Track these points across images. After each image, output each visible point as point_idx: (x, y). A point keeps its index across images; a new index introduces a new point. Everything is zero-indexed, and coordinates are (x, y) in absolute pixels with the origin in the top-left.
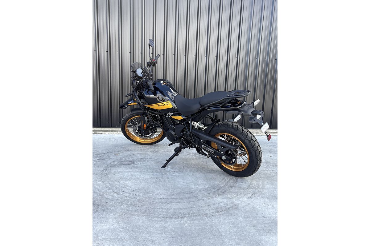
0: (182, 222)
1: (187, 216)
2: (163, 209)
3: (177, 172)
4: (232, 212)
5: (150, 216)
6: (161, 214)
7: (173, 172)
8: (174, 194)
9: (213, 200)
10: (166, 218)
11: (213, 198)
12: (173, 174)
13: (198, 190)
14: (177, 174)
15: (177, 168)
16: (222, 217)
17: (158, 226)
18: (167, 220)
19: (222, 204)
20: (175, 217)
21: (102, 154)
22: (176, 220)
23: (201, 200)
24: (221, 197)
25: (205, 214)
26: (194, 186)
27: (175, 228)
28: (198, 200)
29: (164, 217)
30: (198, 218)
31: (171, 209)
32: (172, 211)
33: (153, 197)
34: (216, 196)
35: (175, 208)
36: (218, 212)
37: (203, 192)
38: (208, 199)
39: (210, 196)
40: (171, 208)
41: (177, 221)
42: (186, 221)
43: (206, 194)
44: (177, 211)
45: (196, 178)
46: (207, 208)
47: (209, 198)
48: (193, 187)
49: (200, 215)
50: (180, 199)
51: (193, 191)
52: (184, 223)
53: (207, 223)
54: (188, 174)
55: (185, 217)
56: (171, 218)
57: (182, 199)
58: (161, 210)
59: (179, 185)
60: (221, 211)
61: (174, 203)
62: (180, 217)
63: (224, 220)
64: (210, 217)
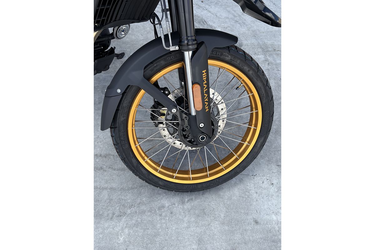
1: (129, 211)
20: (108, 215)
22: (106, 225)
30: (146, 217)
31: (106, 189)
32: (106, 197)
35: (114, 185)
40: (106, 185)
41: (108, 228)
42: (122, 229)
53: (157, 235)
55: (125, 213)
61: (115, 170)
62: (117, 214)
63: (188, 227)
64: (166, 216)
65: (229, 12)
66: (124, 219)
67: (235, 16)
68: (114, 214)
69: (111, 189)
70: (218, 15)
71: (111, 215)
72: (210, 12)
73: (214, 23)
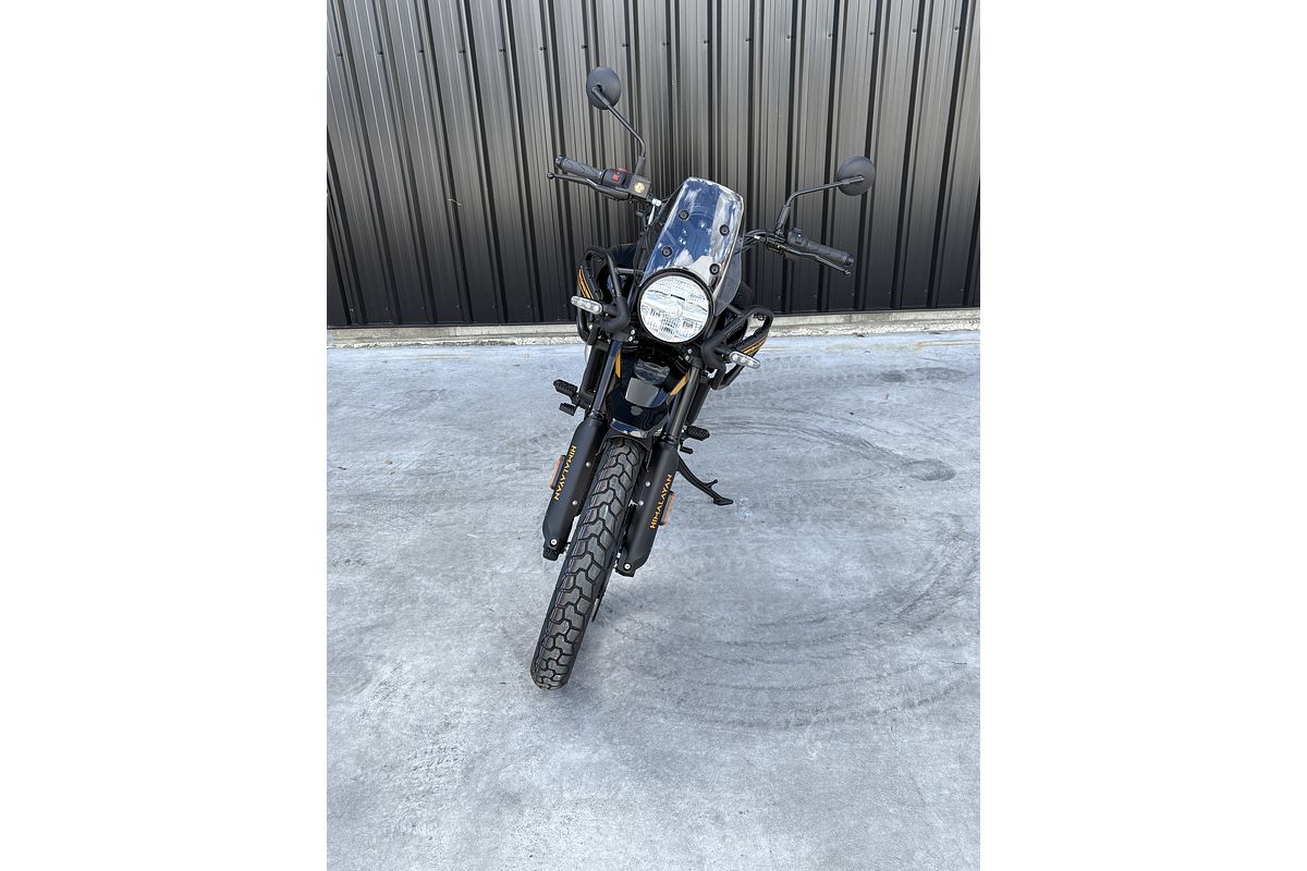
0: (801, 743)
1: (814, 719)
2: (736, 687)
3: (771, 525)
4: (956, 707)
5: (700, 718)
6: (732, 710)
7: (756, 522)
8: (767, 625)
9: (895, 655)
10: (751, 725)
11: (893, 641)
12: (760, 536)
13: (844, 607)
14: (773, 536)
15: (770, 506)
16: (924, 728)
17: (729, 759)
18: (754, 732)
19: (924, 673)
20: (778, 724)
21: (529, 444)
22: (780, 737)
23: (856, 652)
24: (920, 638)
25: (869, 714)
26: (830, 590)
27: (780, 768)
28: (846, 653)
29: (742, 723)
30: (848, 726)
31: (763, 689)
32: (766, 700)
33: (704, 637)
34: (905, 634)
35: (775, 684)
36: (912, 706)
37: (861, 616)
38: (879, 647)
39: (885, 637)
40: (761, 685)
41: (784, 741)
42: (810, 741)
43: (870, 624)
44: (782, 698)
45: (837, 552)
46: (876, 687)
47: (883, 642)
48: (827, 592)
49: (853, 716)
50: (789, 646)
51: (828, 610)
52: (804, 748)
53: (876, 750)
54: (808, 534)
55: (808, 722)
56: (764, 725)
57: (794, 646)
58: (730, 692)
59: (783, 587)
60: (920, 703)
61: (769, 662)
62: (793, 722)
63: (933, 740)
64: (885, 724)
65: (911, 425)
66: (808, 729)
67: (925, 431)
68: (788, 722)
69: (772, 688)
70: (890, 431)
71: (783, 725)
72: (872, 428)
73: (886, 443)
